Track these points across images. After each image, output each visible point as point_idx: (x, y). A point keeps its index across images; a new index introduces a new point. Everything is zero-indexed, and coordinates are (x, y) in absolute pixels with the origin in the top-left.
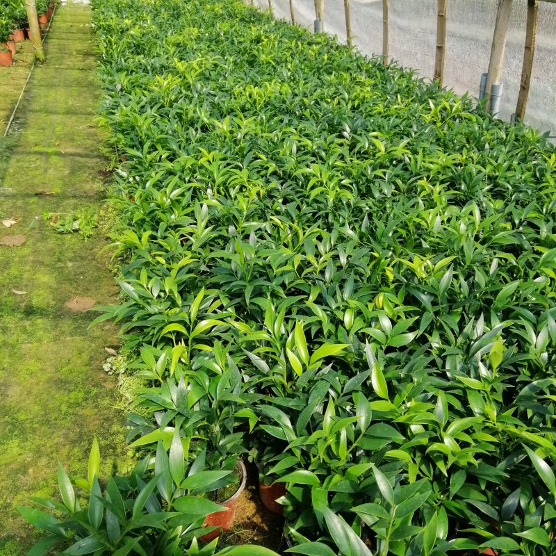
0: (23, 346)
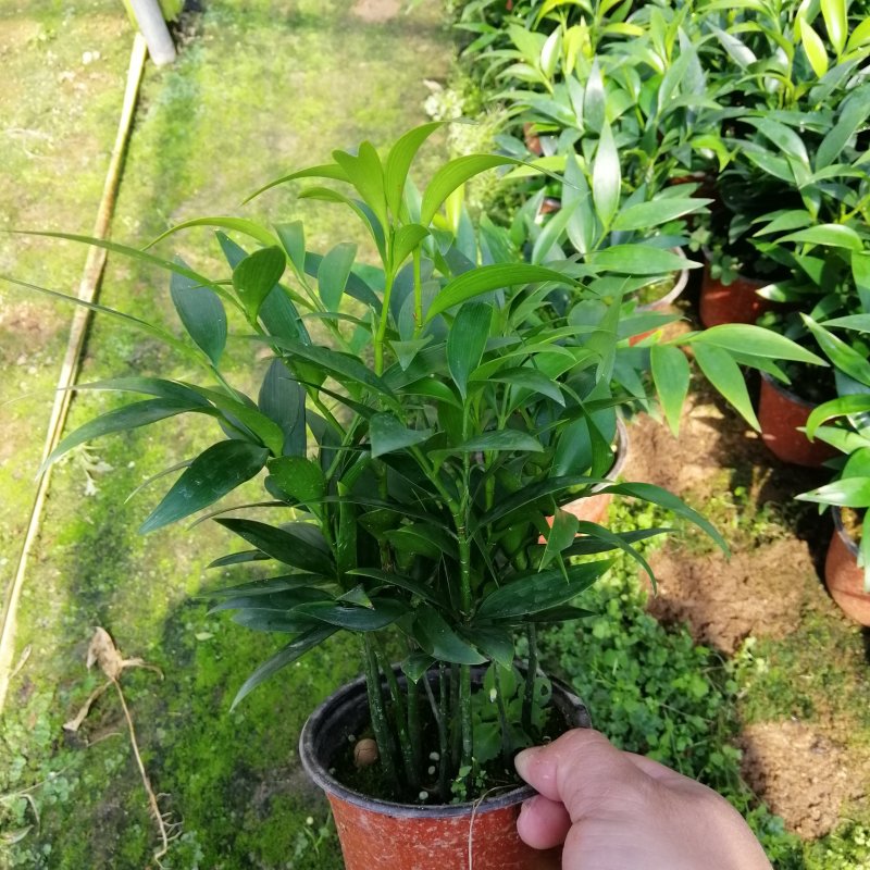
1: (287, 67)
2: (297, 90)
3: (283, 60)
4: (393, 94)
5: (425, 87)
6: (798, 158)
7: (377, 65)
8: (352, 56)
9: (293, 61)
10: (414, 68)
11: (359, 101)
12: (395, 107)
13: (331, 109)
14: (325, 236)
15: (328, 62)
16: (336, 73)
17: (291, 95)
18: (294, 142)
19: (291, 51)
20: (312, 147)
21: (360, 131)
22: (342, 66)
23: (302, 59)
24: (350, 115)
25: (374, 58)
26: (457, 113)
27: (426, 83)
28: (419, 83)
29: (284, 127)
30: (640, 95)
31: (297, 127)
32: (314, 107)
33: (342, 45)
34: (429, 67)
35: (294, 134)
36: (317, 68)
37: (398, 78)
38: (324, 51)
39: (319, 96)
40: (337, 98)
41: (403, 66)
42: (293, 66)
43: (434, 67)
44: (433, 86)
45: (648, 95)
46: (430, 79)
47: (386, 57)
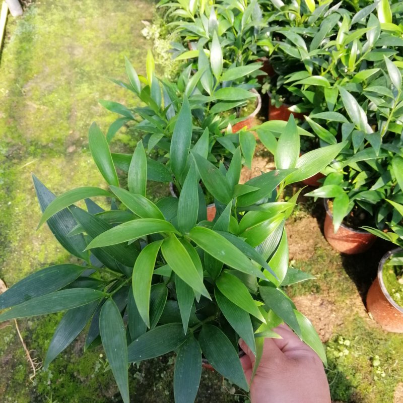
0: (80, 20)
1: (77, 16)
2: (82, 26)
3: (74, 12)
4: (127, 27)
5: (142, 24)
6: (302, 48)
7: (119, 14)
8: (108, 10)
9: (79, 13)
10: (137, 15)
11: (111, 31)
12: (129, 33)
13: (98, 35)
14: (98, 93)
15: (96, 14)
16: (100, 18)
17: (79, 29)
18: (81, 50)
19: (78, 8)
20: (90, 53)
21: (112, 44)
22: (103, 15)
23: (84, 12)
24: (107, 37)
25: (118, 11)
26: (157, 35)
27: (143, 22)
28: (139, 22)
29: (76, 44)
30: (234, 22)
31: (83, 43)
32: (90, 34)
33: (102, 5)
34: (144, 14)
35: (81, 47)
36: (91, 16)
37: (130, 20)
38: (94, 8)
39: (92, 29)
40: (101, 30)
41: (131, 14)
42: (80, 15)
43: (146, 14)
44: (146, 23)
45: (238, 22)
46: (144, 20)
47: (124, 10)
